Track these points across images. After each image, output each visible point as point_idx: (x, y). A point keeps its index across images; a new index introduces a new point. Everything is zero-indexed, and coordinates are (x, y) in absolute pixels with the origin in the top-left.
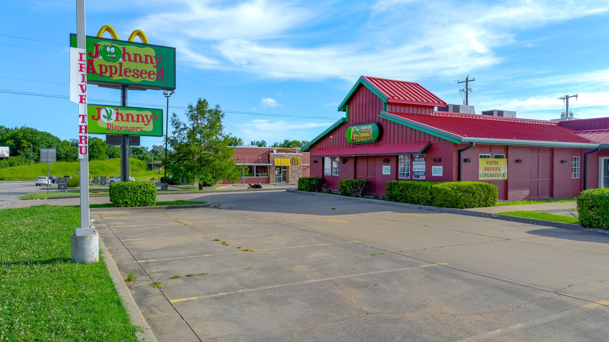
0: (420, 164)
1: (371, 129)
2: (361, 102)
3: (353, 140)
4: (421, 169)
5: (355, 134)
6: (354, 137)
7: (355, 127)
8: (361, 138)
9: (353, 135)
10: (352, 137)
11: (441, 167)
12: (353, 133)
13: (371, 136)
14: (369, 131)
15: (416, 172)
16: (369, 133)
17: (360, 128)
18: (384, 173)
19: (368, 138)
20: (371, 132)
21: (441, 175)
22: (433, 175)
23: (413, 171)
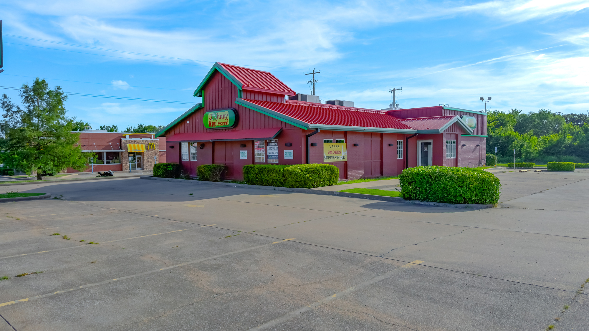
0: (274, 148)
1: (227, 115)
2: (217, 88)
3: (210, 125)
4: (275, 154)
5: (212, 119)
6: (211, 122)
7: (212, 113)
8: (218, 124)
9: (210, 120)
10: (209, 122)
11: (292, 151)
12: (210, 118)
13: (228, 122)
14: (226, 117)
15: (270, 157)
16: (226, 118)
17: (217, 113)
18: (241, 158)
19: (225, 124)
20: (228, 118)
21: (292, 158)
22: (285, 158)
23: (268, 155)
